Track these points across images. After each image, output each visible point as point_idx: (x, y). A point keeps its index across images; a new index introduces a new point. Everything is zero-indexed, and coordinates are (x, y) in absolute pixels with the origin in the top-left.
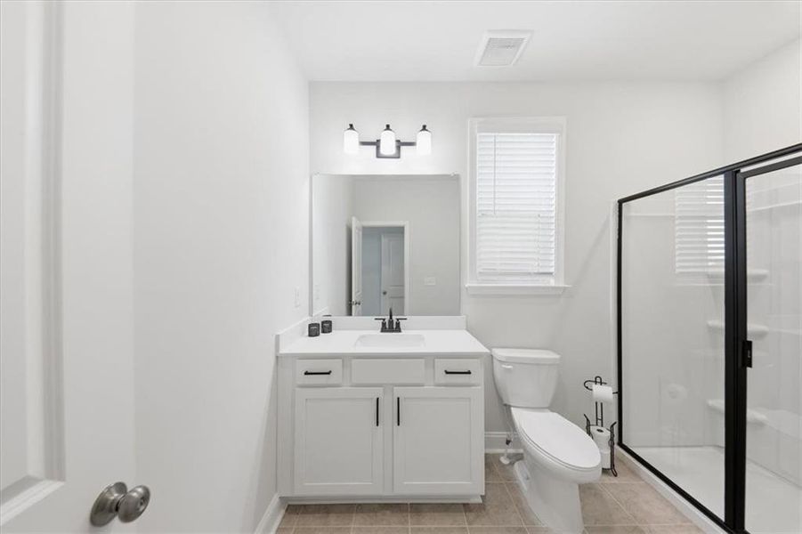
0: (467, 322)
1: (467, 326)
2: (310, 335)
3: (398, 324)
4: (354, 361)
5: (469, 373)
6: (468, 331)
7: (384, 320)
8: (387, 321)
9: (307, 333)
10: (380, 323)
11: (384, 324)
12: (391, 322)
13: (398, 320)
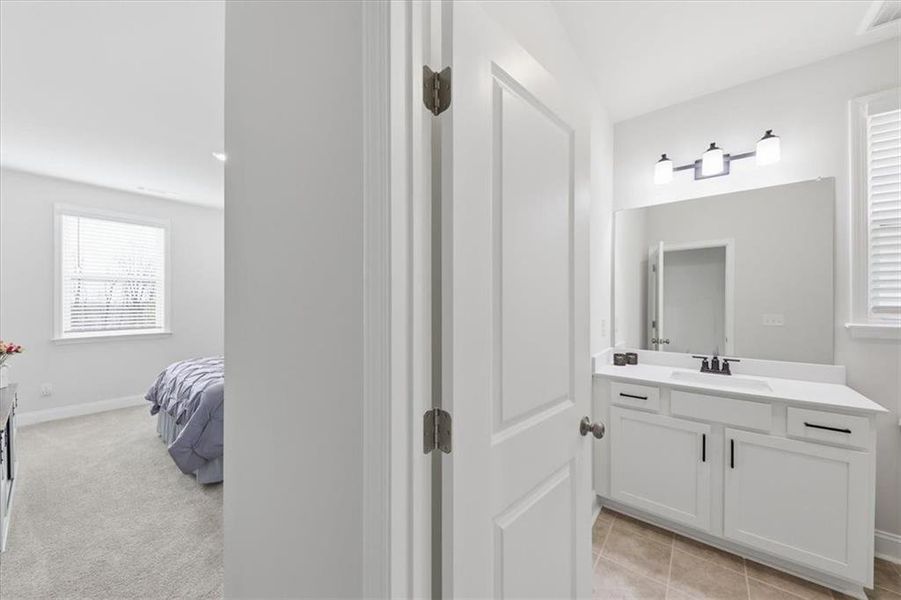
0: (847, 376)
1: (847, 380)
2: (615, 364)
3: (726, 366)
4: (673, 392)
5: (848, 432)
6: (847, 385)
7: (705, 359)
8: (710, 361)
9: (612, 362)
10: (700, 362)
11: (705, 364)
12: (715, 362)
13: (726, 360)
